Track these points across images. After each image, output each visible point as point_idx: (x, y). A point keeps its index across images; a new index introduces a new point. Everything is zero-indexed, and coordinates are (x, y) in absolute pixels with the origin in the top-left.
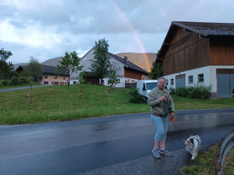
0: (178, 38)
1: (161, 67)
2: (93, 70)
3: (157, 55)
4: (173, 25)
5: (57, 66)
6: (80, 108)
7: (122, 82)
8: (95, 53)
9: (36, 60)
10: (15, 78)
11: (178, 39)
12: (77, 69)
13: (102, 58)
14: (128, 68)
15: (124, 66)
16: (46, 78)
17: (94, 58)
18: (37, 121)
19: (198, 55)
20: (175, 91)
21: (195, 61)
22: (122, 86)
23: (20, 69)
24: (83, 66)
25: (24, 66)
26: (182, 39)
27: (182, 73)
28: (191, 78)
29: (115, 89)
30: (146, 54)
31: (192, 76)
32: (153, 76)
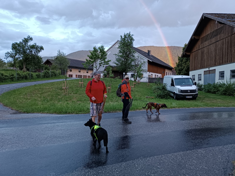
0: (209, 31)
1: (187, 62)
2: (118, 64)
3: (184, 49)
4: (204, 17)
5: (86, 61)
7: (146, 75)
8: (119, 47)
9: (63, 54)
10: (46, 71)
11: (209, 32)
14: (152, 62)
15: (148, 60)
16: (71, 71)
19: (232, 49)
20: (203, 87)
21: (227, 55)
22: (145, 81)
24: (110, 61)
26: (213, 32)
27: (211, 69)
28: (222, 74)
31: (224, 71)
32: (178, 71)
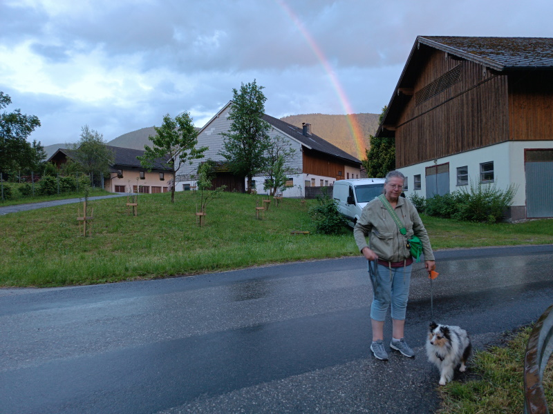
0: (432, 75)
1: (389, 147)
2: (229, 157)
3: (381, 118)
4: (419, 45)
5: (144, 149)
6: (201, 248)
7: (299, 184)
8: (232, 117)
9: (97, 135)
10: (48, 179)
11: (432, 80)
12: (191, 156)
13: (250, 128)
14: (313, 150)
15: (303, 146)
16: (120, 176)
17: (230, 129)
18: (103, 277)
19: (481, 116)
20: (425, 204)
21: (473, 130)
22: (298, 195)
23: (60, 157)
24: (206, 149)
25: (68, 151)
26: (441, 78)
27: (441, 161)
28: (463, 173)
29: (280, 201)
30: (354, 116)
31: (466, 167)
32: (371, 170)
